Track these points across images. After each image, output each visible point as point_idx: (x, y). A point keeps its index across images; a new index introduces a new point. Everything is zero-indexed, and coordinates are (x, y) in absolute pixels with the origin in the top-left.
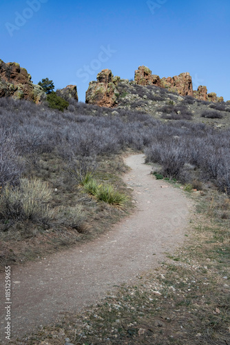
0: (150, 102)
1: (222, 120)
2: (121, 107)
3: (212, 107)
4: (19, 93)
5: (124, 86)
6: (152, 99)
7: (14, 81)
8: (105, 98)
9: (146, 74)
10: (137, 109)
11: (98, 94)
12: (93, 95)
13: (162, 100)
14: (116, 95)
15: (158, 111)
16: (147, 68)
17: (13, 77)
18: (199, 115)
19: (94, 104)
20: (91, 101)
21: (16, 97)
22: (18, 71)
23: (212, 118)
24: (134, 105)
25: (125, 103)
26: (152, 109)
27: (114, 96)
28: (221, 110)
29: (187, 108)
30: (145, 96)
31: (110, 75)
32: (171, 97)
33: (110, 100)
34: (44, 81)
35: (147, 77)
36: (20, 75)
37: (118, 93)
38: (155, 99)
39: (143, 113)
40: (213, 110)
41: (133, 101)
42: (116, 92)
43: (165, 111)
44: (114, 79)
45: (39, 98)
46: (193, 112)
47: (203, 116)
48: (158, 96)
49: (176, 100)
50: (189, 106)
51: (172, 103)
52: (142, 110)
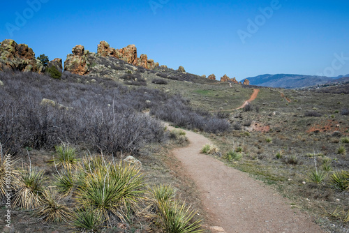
0: (114, 71)
1: (167, 86)
2: (93, 74)
3: (158, 75)
4: (29, 66)
5: (93, 58)
6: (115, 69)
7: (24, 58)
8: (80, 67)
9: (106, 47)
10: (105, 76)
11: (75, 64)
12: (71, 64)
13: (122, 69)
14: (88, 65)
15: (121, 78)
16: (107, 43)
17: (23, 55)
18: (151, 81)
19: (71, 71)
20: (69, 69)
21: (27, 70)
22: (27, 50)
23: (160, 84)
24: (102, 73)
25: (95, 71)
26: (116, 76)
27: (86, 66)
28: (165, 77)
29: (140, 76)
30: (109, 66)
31: (83, 50)
32: (128, 68)
33: (84, 69)
34: (41, 56)
35: (106, 50)
36: (28, 53)
37: (89, 63)
38: (117, 69)
39: (110, 79)
40: (159, 77)
41: (101, 70)
42: (87, 62)
43: (125, 78)
44: (85, 52)
45: (40, 69)
46: (146, 79)
47: (153, 82)
48: (119, 66)
49: (132, 69)
50: (142, 74)
51: (130, 72)
52: (109, 77)
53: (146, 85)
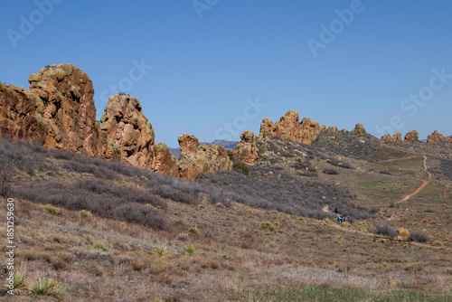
0: (284, 158)
1: (338, 176)
2: (263, 162)
3: (328, 162)
5: (261, 144)
6: (284, 156)
8: (250, 154)
10: (276, 164)
11: (245, 152)
12: (241, 152)
13: (292, 156)
15: (292, 167)
18: (321, 171)
23: (331, 174)
24: (273, 161)
25: (265, 159)
26: (286, 163)
27: (256, 153)
29: (310, 164)
30: (279, 153)
31: (253, 136)
32: (298, 154)
33: (254, 156)
37: (258, 150)
38: (287, 156)
39: (281, 168)
40: (329, 165)
41: (271, 158)
44: (255, 138)
46: (316, 168)
47: (324, 172)
48: (288, 152)
49: (301, 155)
50: (312, 161)
51: (299, 160)
52: (280, 166)
53: (317, 176)
